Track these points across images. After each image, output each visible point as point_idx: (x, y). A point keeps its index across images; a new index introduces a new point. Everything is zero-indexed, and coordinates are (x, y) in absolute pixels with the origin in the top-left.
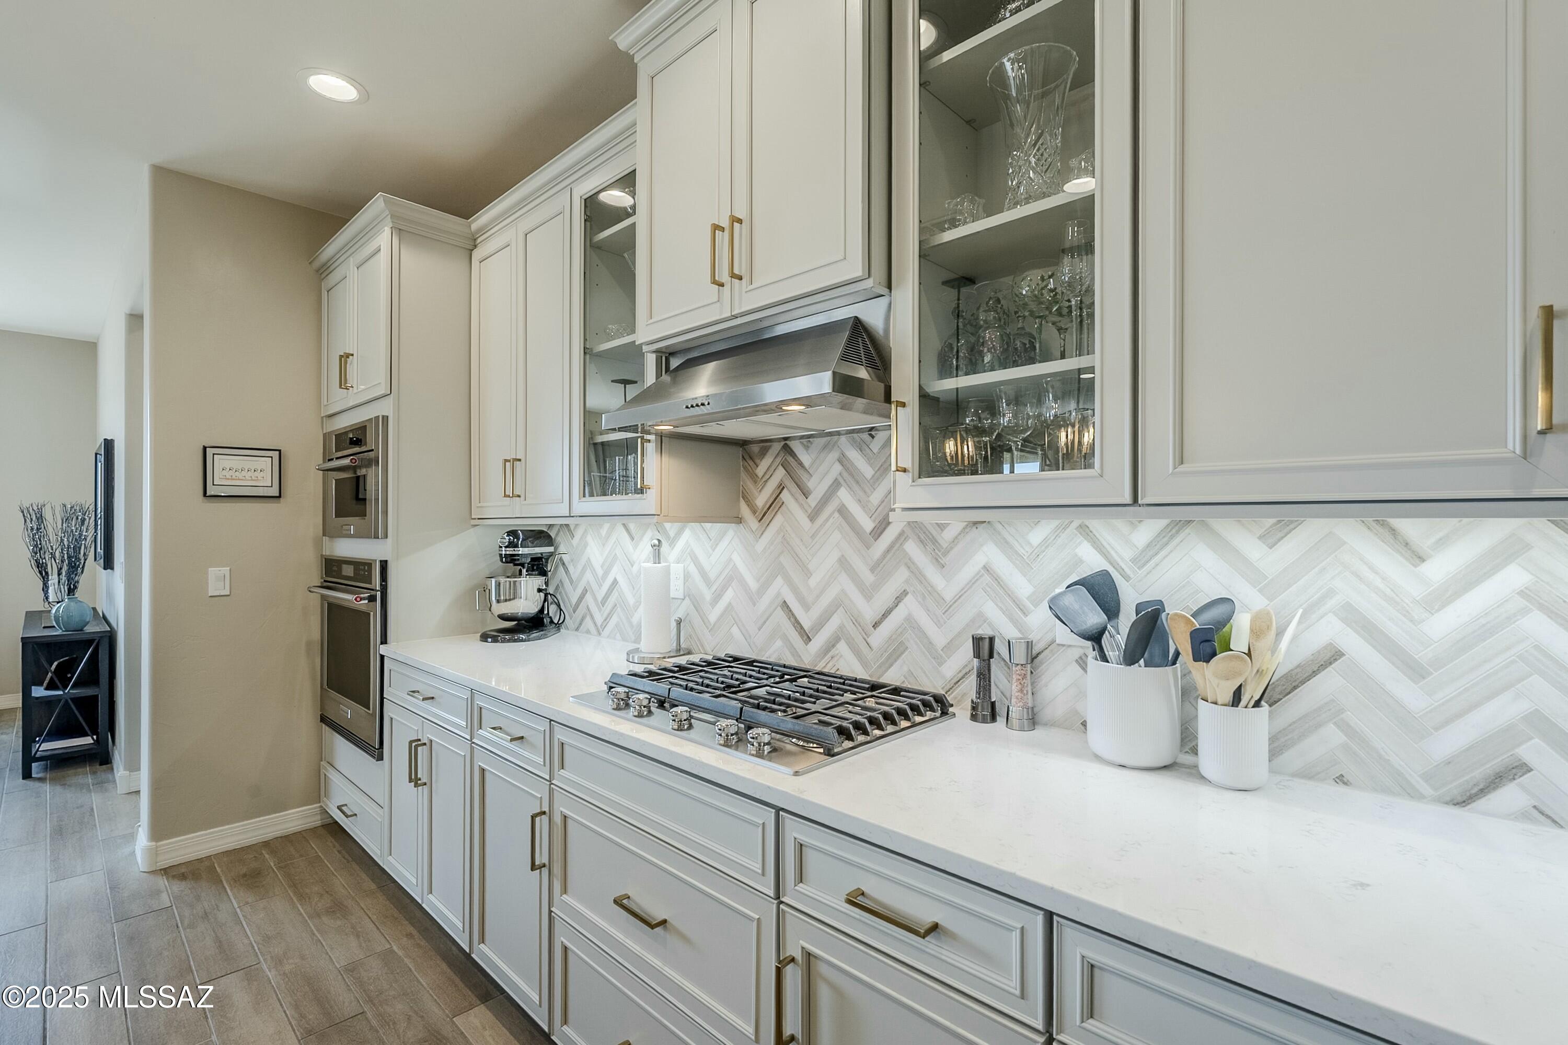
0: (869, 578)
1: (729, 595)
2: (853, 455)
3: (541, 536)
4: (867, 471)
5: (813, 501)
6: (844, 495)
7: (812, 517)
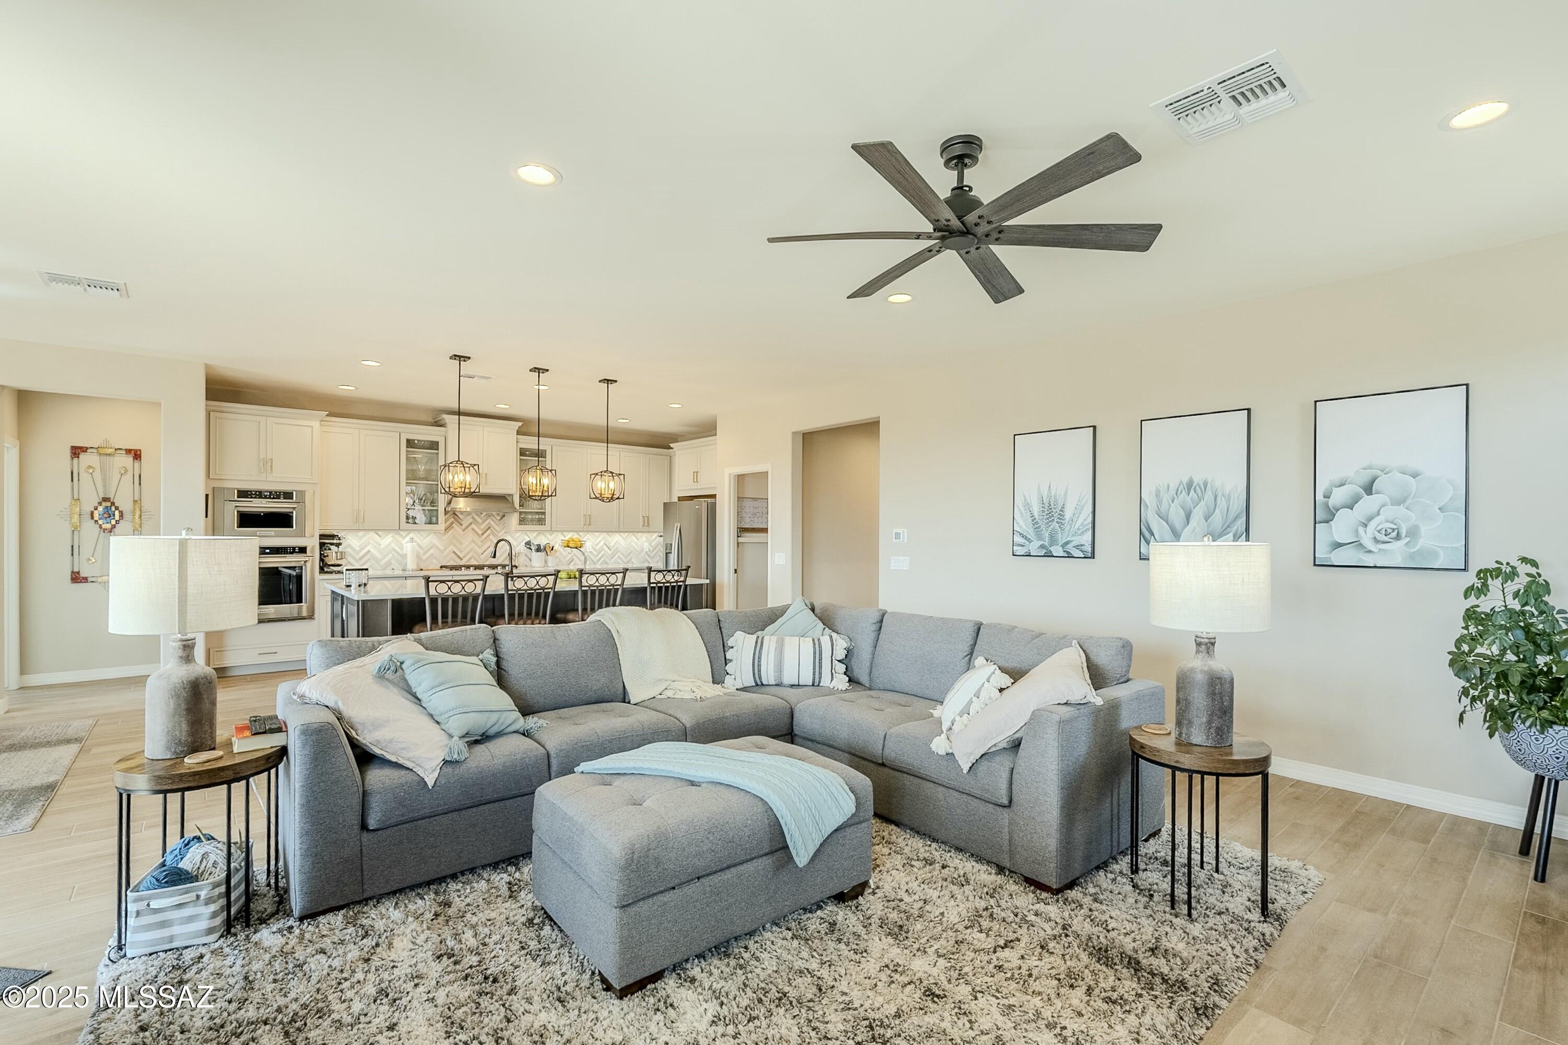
0: (480, 544)
1: (432, 551)
2: (476, 517)
3: (333, 537)
4: (480, 521)
5: (463, 527)
6: (473, 526)
7: (463, 531)
